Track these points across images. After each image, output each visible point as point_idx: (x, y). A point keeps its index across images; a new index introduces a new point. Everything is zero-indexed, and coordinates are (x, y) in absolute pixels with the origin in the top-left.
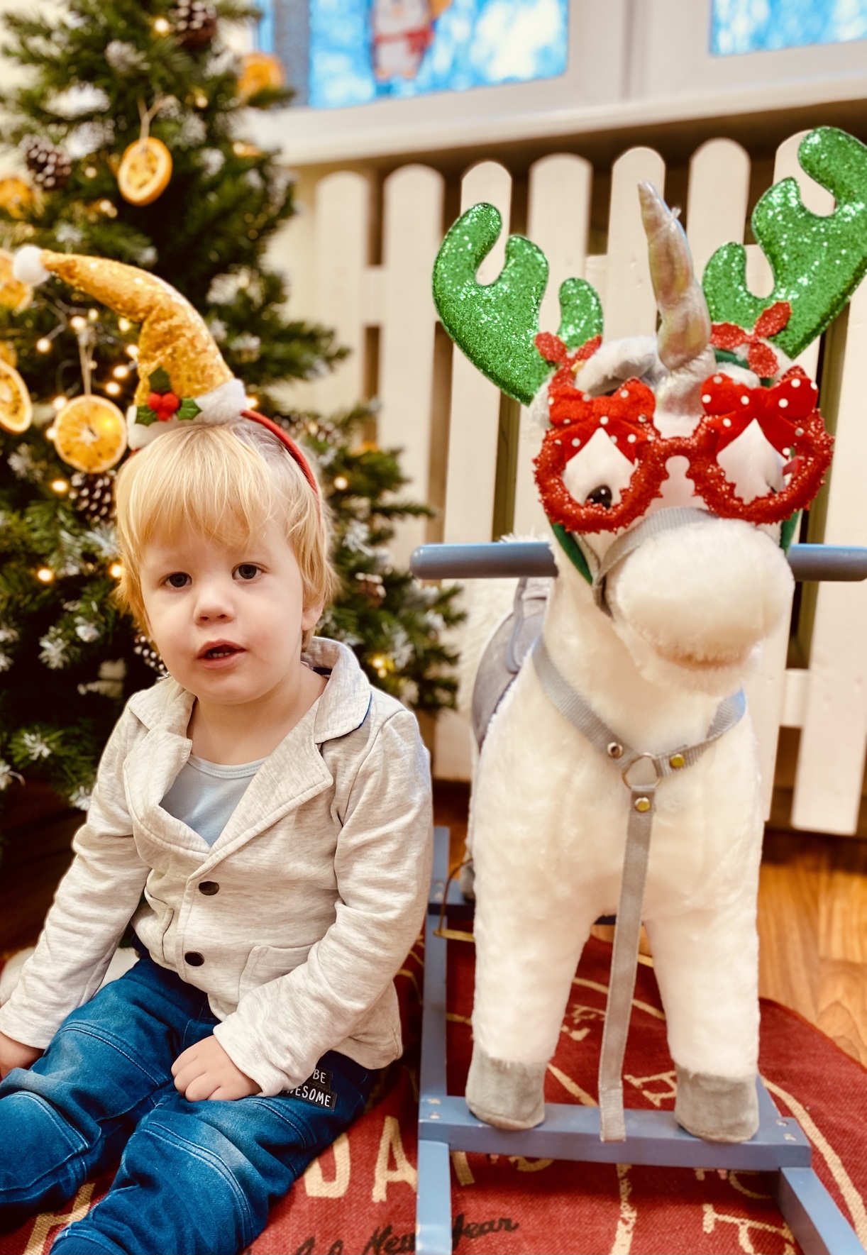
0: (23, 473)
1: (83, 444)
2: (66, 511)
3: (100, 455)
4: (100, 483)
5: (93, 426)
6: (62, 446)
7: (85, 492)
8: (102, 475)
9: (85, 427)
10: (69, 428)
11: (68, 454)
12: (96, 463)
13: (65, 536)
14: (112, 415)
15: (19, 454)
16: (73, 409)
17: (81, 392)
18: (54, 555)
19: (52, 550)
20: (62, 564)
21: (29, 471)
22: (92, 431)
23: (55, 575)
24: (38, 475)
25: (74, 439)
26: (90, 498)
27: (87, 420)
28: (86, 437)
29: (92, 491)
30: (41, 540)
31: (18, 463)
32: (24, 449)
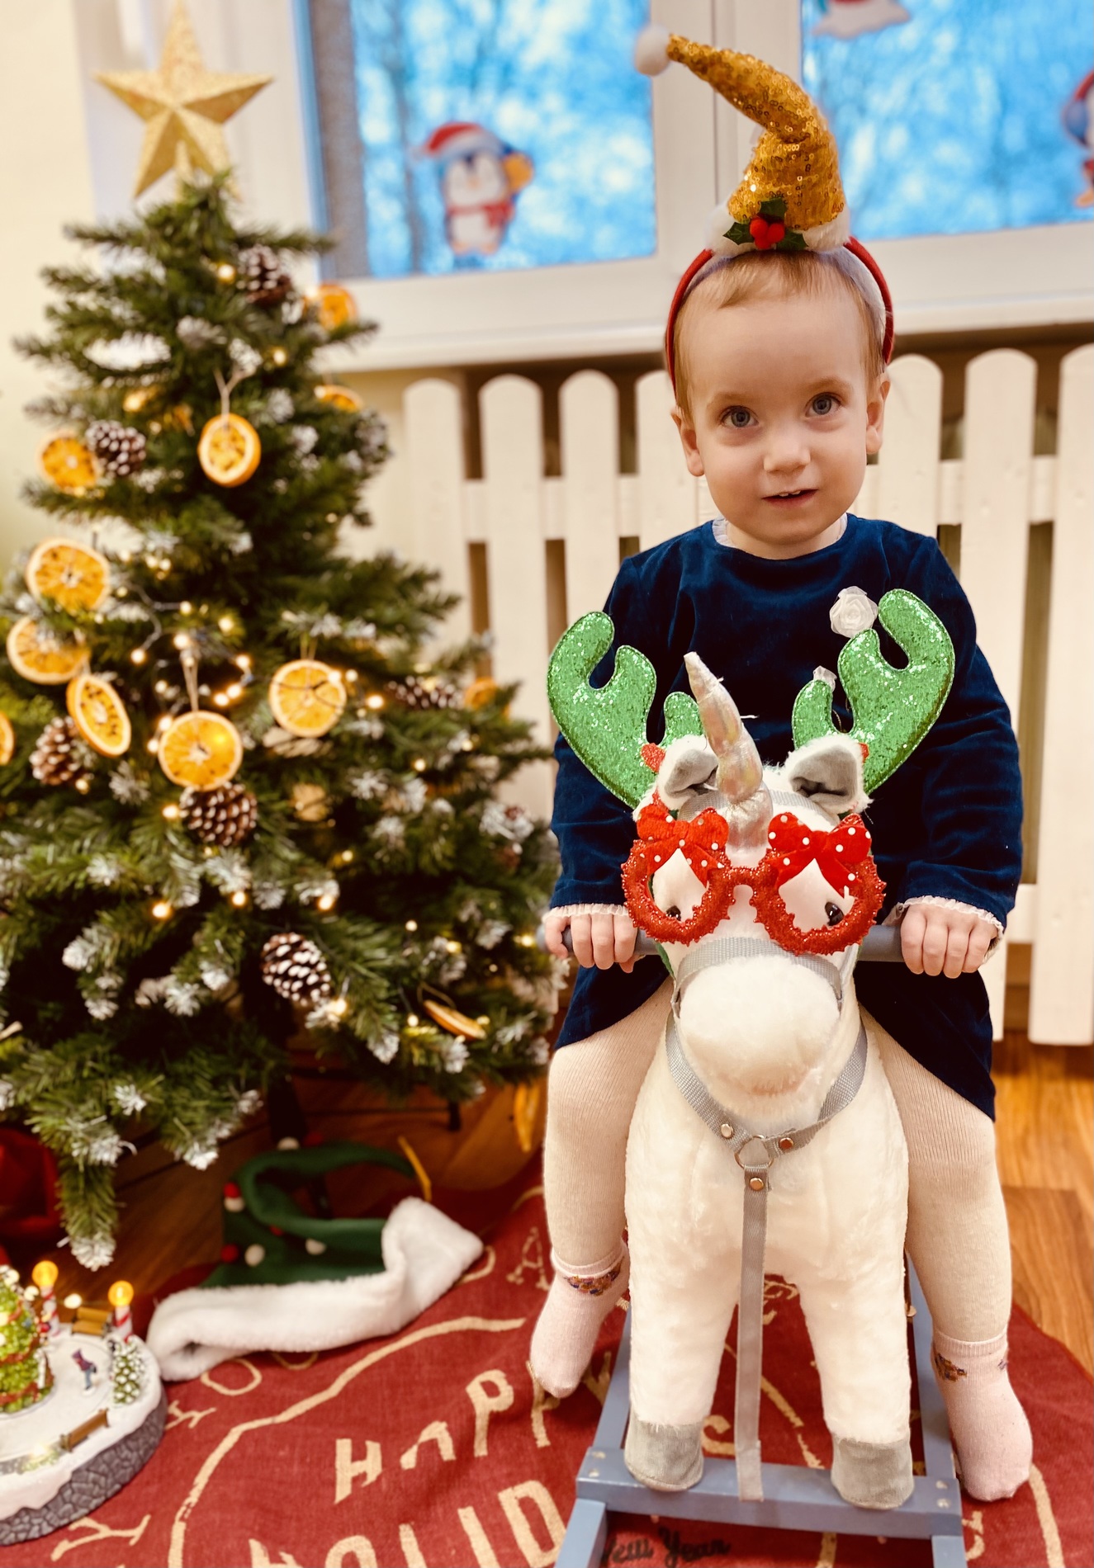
0: (128, 795)
1: (193, 764)
2: (176, 833)
3: (212, 772)
4: (213, 801)
5: (203, 744)
6: (170, 766)
7: (198, 812)
8: (214, 793)
9: (195, 745)
10: (177, 748)
11: (176, 774)
12: (208, 781)
13: (179, 862)
14: (223, 730)
15: (123, 776)
16: (180, 728)
17: (186, 709)
18: (168, 883)
19: (166, 877)
20: (179, 895)
21: (134, 793)
22: (203, 750)
23: (172, 908)
24: (144, 795)
25: (183, 759)
26: (204, 818)
27: (198, 739)
28: (197, 756)
29: (206, 809)
30: (153, 869)
31: (120, 787)
32: (124, 768)
